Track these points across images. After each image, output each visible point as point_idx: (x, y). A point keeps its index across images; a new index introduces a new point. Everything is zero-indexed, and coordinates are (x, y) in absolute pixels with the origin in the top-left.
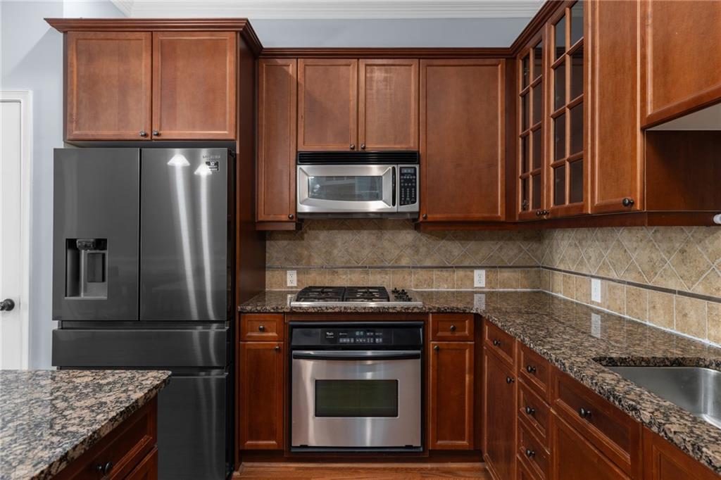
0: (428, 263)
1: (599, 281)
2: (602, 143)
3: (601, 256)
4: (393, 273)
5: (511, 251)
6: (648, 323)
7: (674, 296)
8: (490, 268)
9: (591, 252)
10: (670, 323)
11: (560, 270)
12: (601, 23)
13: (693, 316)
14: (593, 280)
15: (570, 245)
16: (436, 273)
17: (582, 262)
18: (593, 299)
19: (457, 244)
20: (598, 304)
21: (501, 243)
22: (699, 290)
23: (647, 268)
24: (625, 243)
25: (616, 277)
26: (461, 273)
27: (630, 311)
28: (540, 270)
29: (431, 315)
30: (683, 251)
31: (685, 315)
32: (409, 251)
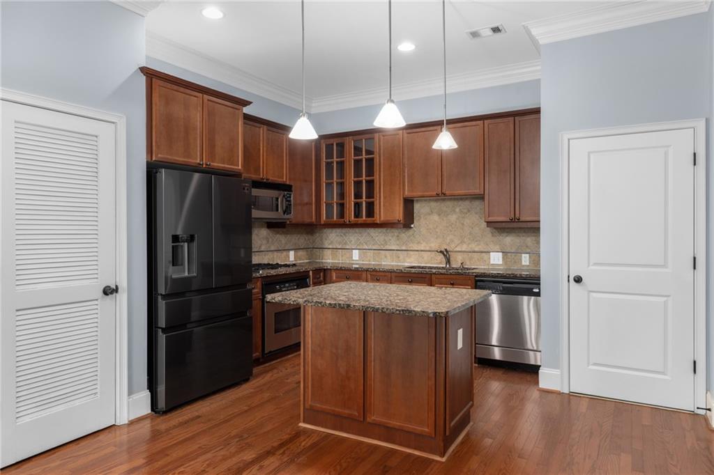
0: (272, 248)
1: (357, 251)
2: (385, 198)
3: (359, 240)
4: (259, 255)
5: (301, 239)
6: (383, 263)
7: (395, 252)
8: (295, 250)
9: (352, 238)
10: (393, 261)
11: (329, 248)
12: (384, 155)
13: (401, 257)
14: (354, 251)
15: (337, 236)
16: (275, 253)
17: (346, 244)
18: (354, 258)
19: (283, 236)
20: (356, 260)
21: (299, 236)
22: (404, 248)
23: (383, 243)
24: (372, 234)
25: (367, 248)
26: (285, 253)
27: (374, 260)
28: (313, 249)
29: (311, 272)
30: (398, 236)
31: (399, 257)
32: (264, 242)
